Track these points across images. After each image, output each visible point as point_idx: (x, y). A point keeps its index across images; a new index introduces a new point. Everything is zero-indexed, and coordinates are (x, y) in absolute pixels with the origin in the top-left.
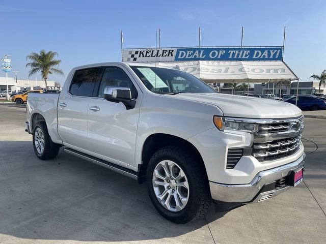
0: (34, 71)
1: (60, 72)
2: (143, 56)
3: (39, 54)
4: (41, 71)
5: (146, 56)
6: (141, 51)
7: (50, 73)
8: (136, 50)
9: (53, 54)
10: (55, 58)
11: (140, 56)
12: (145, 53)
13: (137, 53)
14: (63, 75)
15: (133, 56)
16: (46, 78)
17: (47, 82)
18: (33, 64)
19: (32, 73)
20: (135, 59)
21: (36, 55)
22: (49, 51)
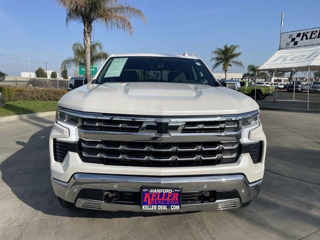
0: (217, 64)
1: (240, 64)
2: (307, 39)
3: (223, 49)
4: (223, 64)
5: (311, 38)
6: (304, 33)
7: (230, 65)
8: (298, 32)
9: (235, 47)
10: (236, 51)
11: (302, 39)
12: (309, 35)
13: (298, 35)
14: (243, 67)
15: (293, 40)
16: (226, 71)
17: (227, 74)
18: (217, 59)
19: (215, 67)
20: (296, 43)
21: (220, 50)
22: (231, 45)
